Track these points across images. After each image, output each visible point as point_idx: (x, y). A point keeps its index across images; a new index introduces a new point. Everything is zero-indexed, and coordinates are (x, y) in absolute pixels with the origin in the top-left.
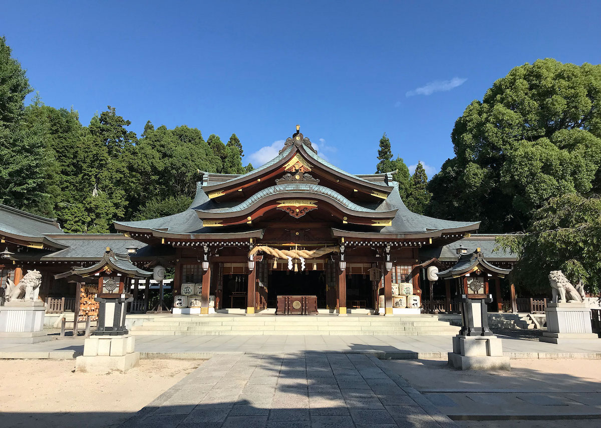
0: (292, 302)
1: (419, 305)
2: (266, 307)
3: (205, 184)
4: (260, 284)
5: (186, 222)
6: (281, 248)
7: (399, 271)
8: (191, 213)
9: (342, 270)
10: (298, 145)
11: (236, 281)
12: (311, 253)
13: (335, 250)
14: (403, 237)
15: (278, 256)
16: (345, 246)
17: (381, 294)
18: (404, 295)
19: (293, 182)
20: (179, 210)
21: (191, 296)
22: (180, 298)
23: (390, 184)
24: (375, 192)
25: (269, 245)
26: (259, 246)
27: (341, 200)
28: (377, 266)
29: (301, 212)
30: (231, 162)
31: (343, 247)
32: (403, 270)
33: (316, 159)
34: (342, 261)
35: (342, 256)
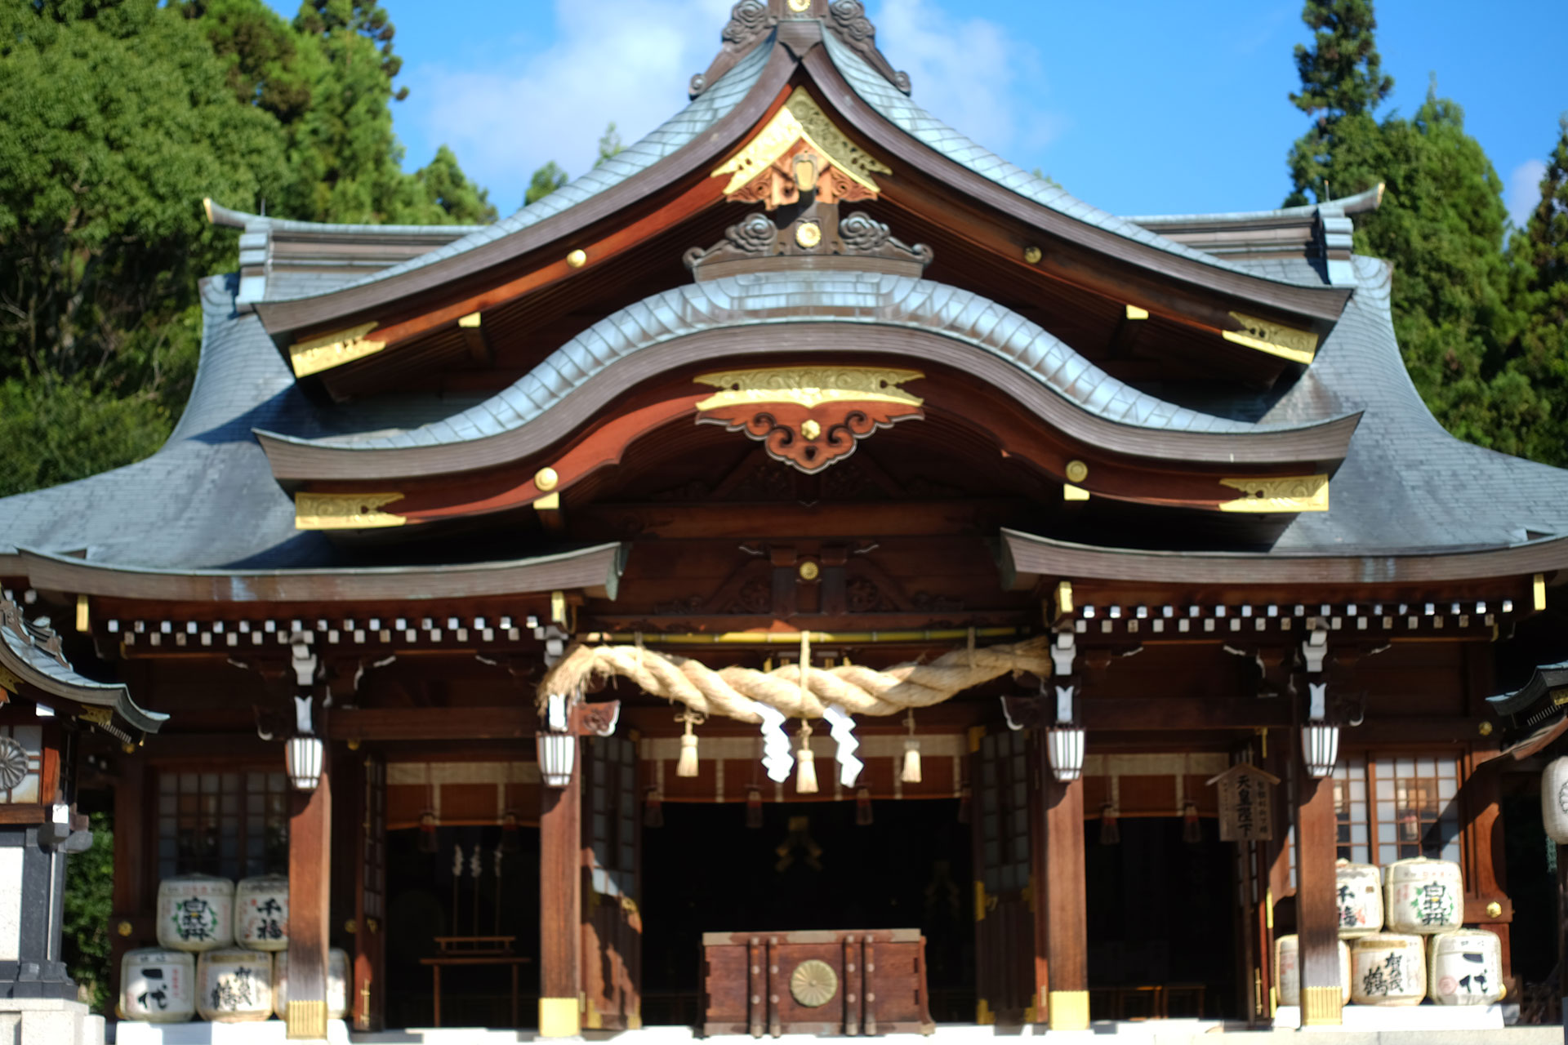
0: (789, 965)
1: (1497, 986)
2: (634, 1017)
3: (252, 290)
4: (602, 882)
5: (177, 518)
6: (717, 659)
7: (1384, 791)
8: (194, 465)
9: (1066, 776)
10: (798, 39)
11: (457, 870)
12: (888, 680)
13: (1019, 661)
14: (1390, 572)
15: (700, 703)
16: (1078, 638)
17: (1283, 928)
18: (1408, 929)
19: (784, 261)
20: (48, 464)
21: (217, 954)
22: (153, 960)
23: (1340, 273)
24: (1248, 322)
25: (651, 638)
26: (592, 645)
27: (1053, 362)
28: (1259, 762)
29: (830, 438)
30: (330, 141)
31: (1066, 641)
32: (1413, 784)
33: (905, 125)
34: (1065, 727)
35: (1065, 700)
